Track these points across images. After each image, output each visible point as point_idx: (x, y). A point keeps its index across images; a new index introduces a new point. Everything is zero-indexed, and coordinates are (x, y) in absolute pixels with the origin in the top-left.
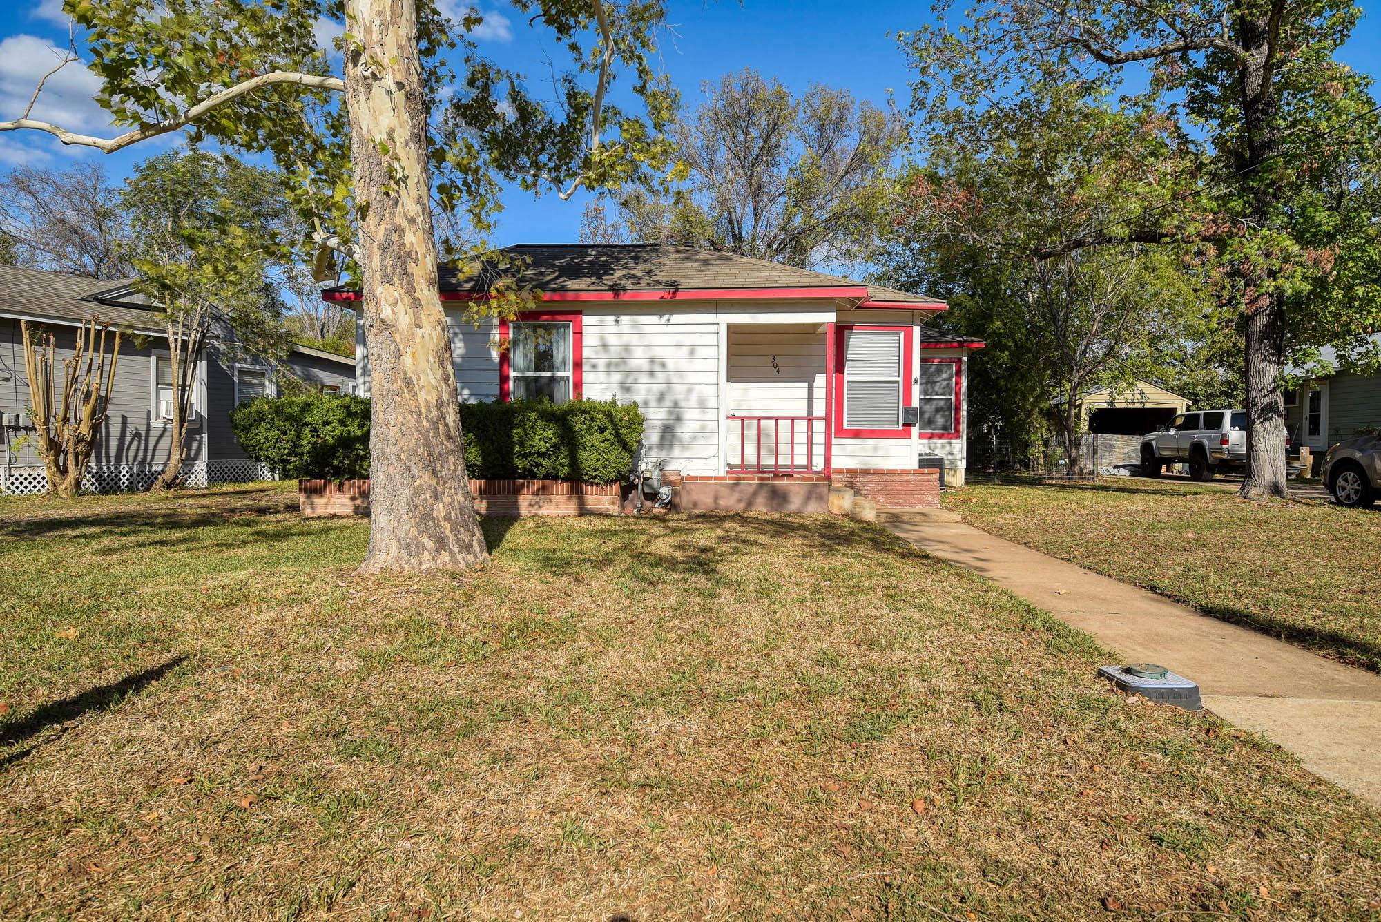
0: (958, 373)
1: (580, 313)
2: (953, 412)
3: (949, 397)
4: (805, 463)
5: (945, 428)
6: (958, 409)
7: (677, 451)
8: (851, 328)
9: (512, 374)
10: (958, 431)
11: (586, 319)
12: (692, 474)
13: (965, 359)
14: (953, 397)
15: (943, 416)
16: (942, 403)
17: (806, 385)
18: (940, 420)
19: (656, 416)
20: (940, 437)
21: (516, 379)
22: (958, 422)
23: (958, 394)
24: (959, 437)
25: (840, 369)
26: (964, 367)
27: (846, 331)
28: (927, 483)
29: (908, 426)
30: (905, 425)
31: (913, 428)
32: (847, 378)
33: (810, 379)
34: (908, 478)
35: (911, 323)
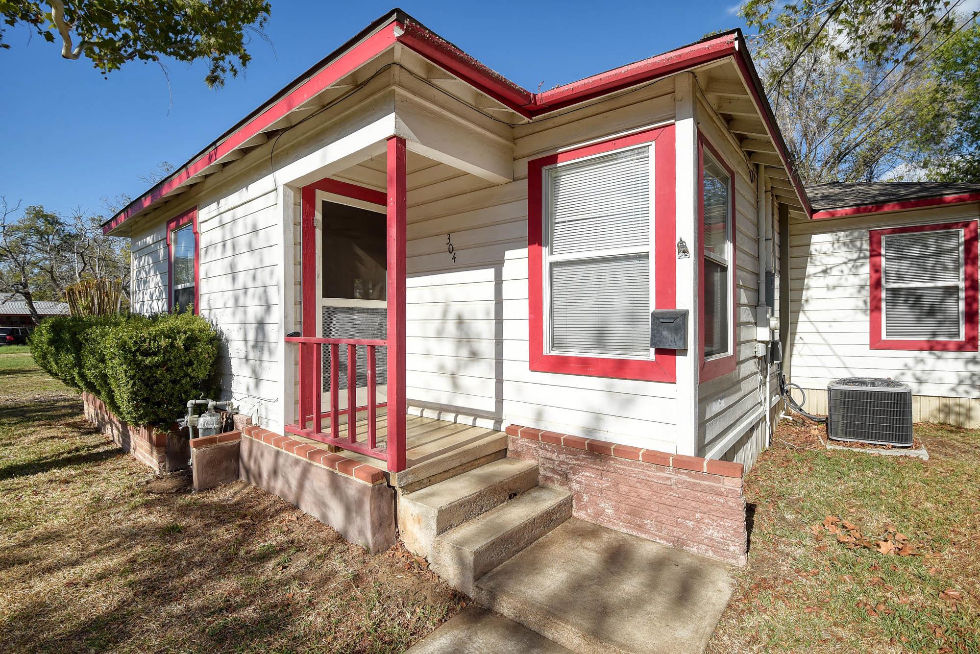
1: (196, 208)
4: (492, 408)
8: (553, 159)
9: (174, 288)
11: (201, 215)
17: (490, 273)
21: (176, 293)
25: (536, 240)
27: (544, 169)
28: (709, 497)
29: (667, 353)
30: (658, 351)
31: (679, 359)
32: (547, 258)
33: (498, 264)
34: (675, 477)
35: (674, 118)
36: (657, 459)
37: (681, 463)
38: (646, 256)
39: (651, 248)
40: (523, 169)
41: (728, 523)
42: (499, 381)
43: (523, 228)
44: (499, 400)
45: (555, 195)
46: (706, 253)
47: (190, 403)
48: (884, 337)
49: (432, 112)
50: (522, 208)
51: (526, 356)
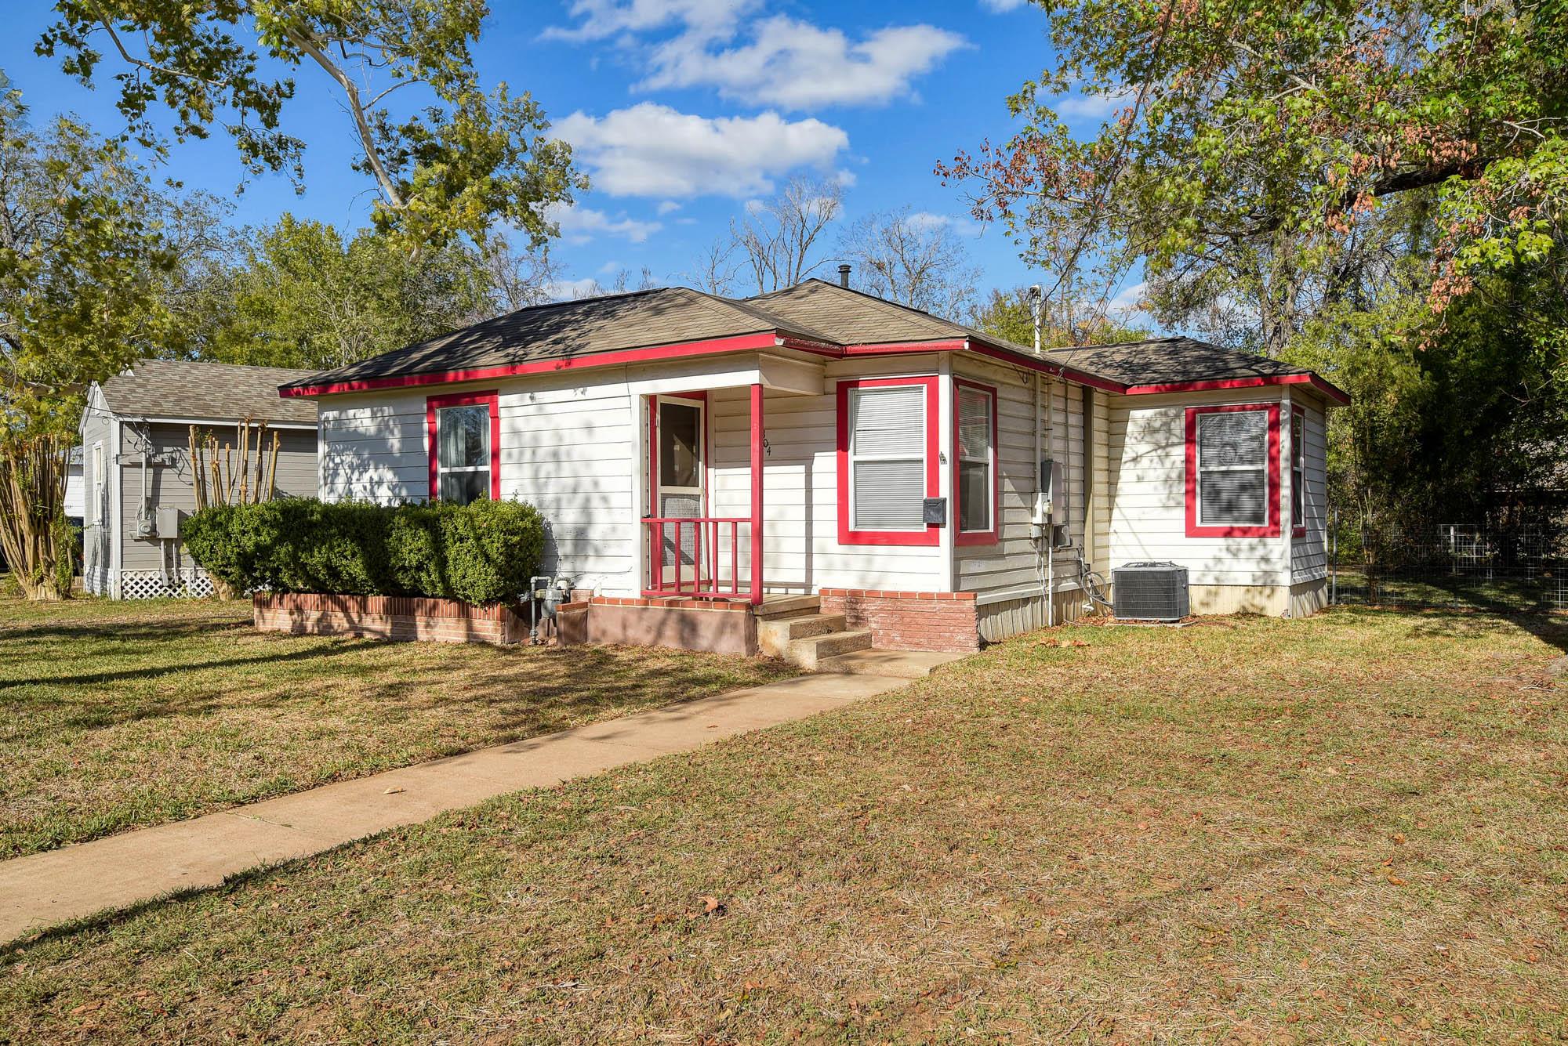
0: (1275, 426)
1: (495, 392)
2: (1267, 490)
3: (1260, 467)
4: (803, 580)
5: (1257, 518)
6: (1275, 486)
7: (591, 564)
8: (856, 384)
9: (441, 470)
10: (1275, 522)
11: (502, 400)
12: (606, 594)
13: (1286, 402)
14: (1265, 467)
15: (1251, 497)
16: (1251, 476)
17: (802, 468)
18: (1247, 503)
19: (570, 517)
20: (1245, 532)
21: (445, 477)
22: (1275, 507)
23: (1274, 460)
24: (1276, 533)
25: (842, 445)
26: (1284, 416)
27: (850, 390)
28: (958, 615)
29: (934, 526)
30: (930, 525)
31: (941, 530)
32: (852, 458)
33: (807, 461)
34: (938, 606)
35: (937, 371)
36: (927, 597)
37: (942, 597)
38: (921, 461)
39: (924, 456)
40: (832, 386)
41: (968, 629)
42: (809, 554)
43: (833, 433)
44: (809, 570)
45: (856, 411)
46: (961, 458)
47: (533, 580)
48: (1198, 524)
49: (778, 361)
50: (832, 417)
51: (835, 533)
